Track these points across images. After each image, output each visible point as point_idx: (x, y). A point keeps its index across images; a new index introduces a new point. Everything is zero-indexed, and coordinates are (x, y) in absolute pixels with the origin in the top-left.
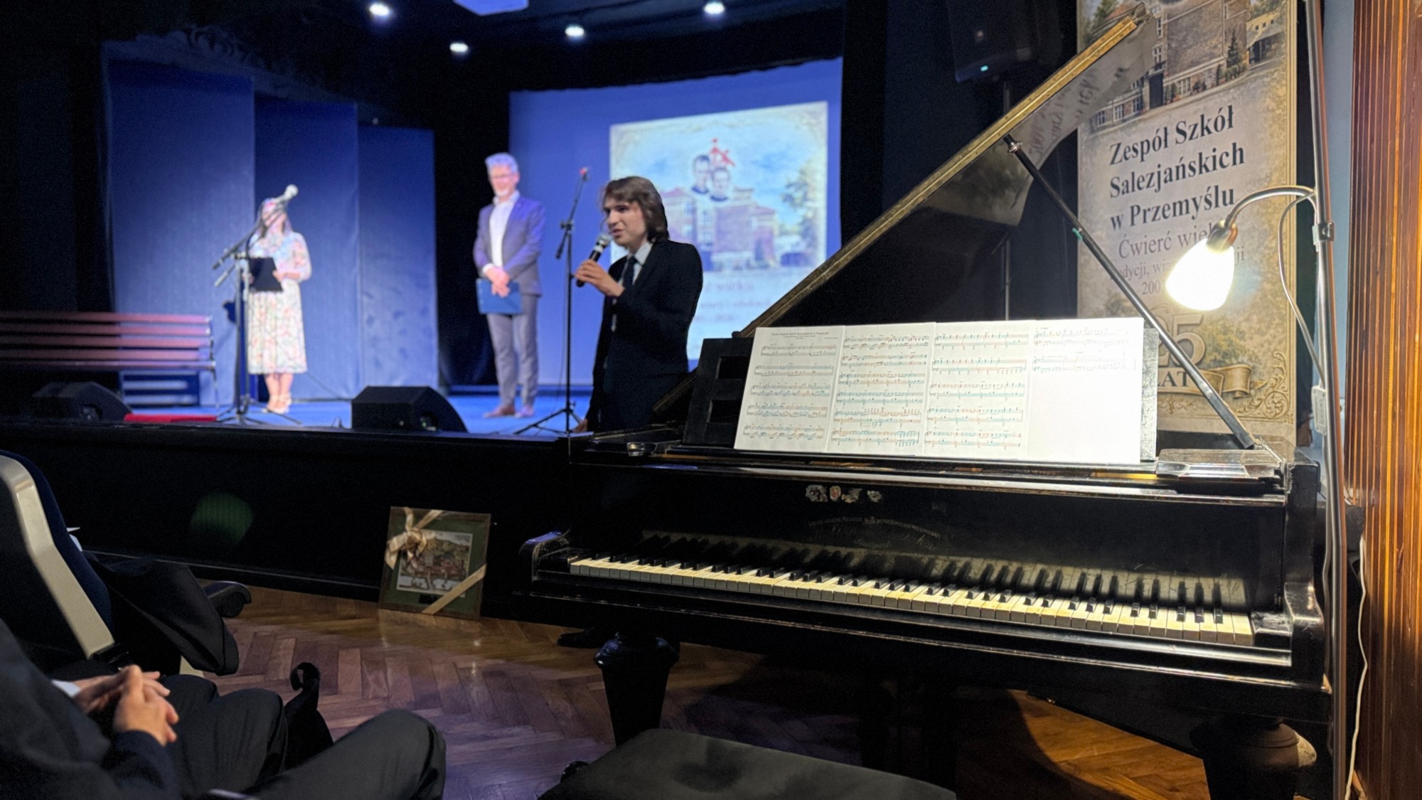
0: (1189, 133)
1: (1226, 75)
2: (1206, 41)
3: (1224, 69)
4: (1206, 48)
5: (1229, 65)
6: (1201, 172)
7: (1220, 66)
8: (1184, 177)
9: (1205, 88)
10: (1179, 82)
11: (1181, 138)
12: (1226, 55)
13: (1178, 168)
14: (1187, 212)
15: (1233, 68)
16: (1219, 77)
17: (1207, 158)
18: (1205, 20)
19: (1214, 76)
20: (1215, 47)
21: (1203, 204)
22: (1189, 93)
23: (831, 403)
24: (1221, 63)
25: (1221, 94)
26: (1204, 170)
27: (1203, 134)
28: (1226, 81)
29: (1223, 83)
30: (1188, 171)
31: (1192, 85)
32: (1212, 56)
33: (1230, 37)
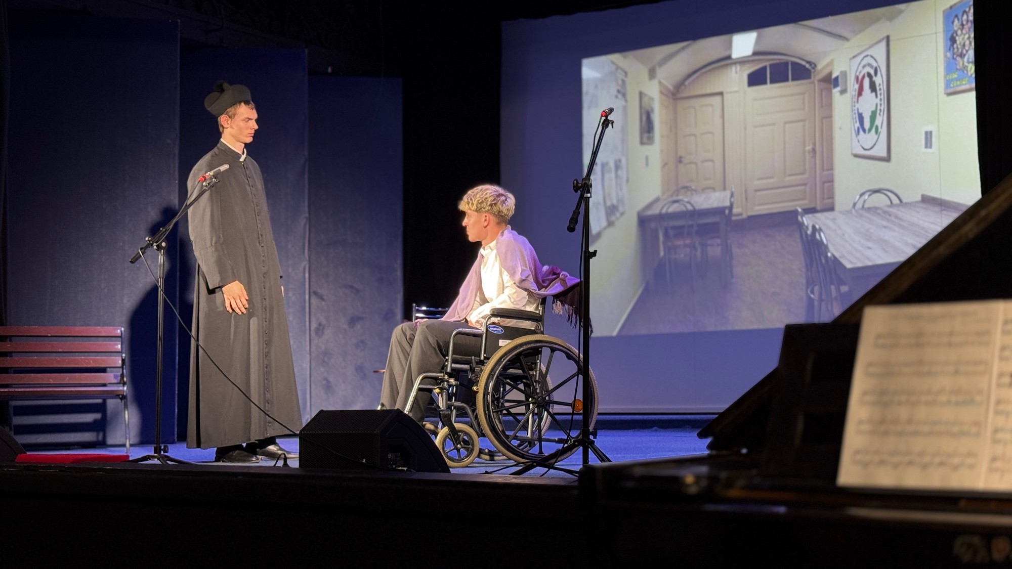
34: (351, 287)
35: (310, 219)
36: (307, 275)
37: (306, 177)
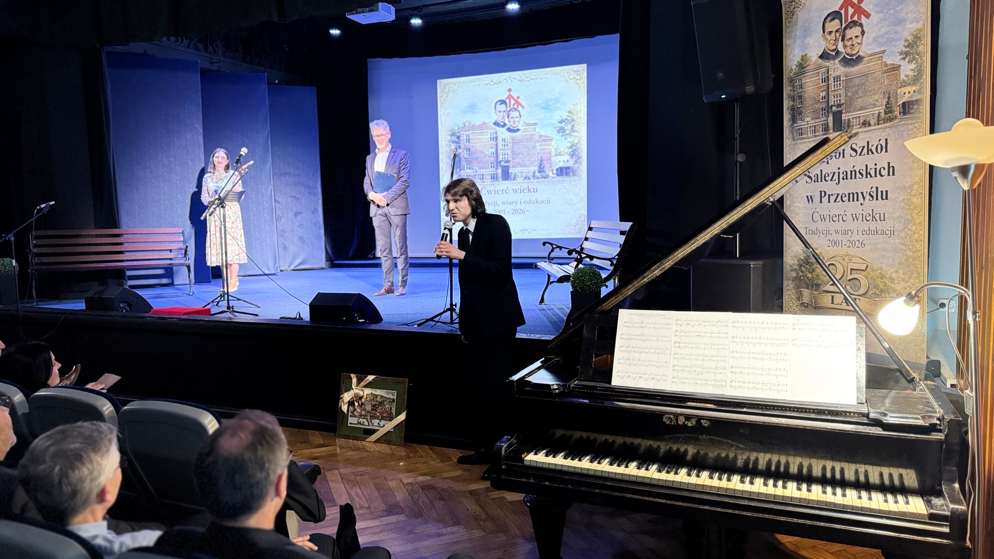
0: (859, 151)
1: (884, 119)
2: (871, 95)
3: (883, 115)
4: (871, 100)
5: (886, 113)
6: (867, 177)
7: (880, 113)
8: (855, 178)
9: (870, 125)
10: (853, 118)
11: (854, 153)
12: (884, 107)
13: (851, 171)
14: (858, 200)
15: (888, 115)
16: (879, 121)
17: (871, 169)
18: (870, 83)
19: (876, 119)
20: (877, 100)
21: (868, 197)
22: (859, 126)
23: (670, 359)
24: (881, 111)
25: (881, 130)
26: (868, 176)
27: (868, 154)
28: (884, 123)
29: (882, 124)
30: (858, 175)
31: (861, 122)
32: (875, 106)
33: (887, 96)
34: (295, 197)
35: (272, 164)
36: (273, 193)
37: (270, 142)
